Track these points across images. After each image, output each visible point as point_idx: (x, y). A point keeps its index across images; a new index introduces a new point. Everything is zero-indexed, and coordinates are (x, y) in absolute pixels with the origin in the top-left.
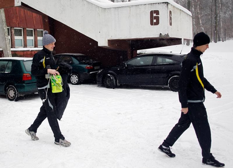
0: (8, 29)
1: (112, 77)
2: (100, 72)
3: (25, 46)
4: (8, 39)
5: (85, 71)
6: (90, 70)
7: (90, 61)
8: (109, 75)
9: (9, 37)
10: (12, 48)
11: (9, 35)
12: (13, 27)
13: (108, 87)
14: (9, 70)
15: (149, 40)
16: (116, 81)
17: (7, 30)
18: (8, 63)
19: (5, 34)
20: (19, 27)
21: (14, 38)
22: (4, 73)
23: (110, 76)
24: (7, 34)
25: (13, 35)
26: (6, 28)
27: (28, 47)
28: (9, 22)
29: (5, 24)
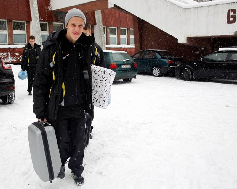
0: (104, 28)
2: (178, 65)
3: (119, 44)
4: (103, 37)
5: (166, 65)
6: (170, 64)
7: (172, 56)
9: (105, 35)
10: (107, 45)
11: (105, 33)
12: (109, 27)
16: (192, 74)
19: (101, 33)
20: (114, 26)
23: (187, 70)
24: (103, 32)
25: (108, 34)
26: (102, 27)
27: (121, 44)
28: (105, 22)
29: (101, 23)
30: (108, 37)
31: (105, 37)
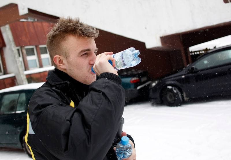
0: (18, 50)
1: (175, 89)
2: (154, 84)
3: (41, 66)
4: (19, 61)
5: (130, 87)
7: (132, 72)
8: (170, 87)
9: (21, 59)
10: (26, 70)
11: (20, 56)
12: (24, 47)
13: (171, 104)
14: (22, 108)
15: (207, 30)
16: (182, 96)
17: (16, 52)
18: (19, 96)
19: (15, 56)
20: (30, 45)
21: (26, 59)
22: (15, 114)
23: (172, 89)
24: (17, 55)
25: (24, 56)
26: (15, 49)
27: (44, 66)
28: (18, 42)
29: (13, 44)
30: (25, 60)
31: (21, 62)
